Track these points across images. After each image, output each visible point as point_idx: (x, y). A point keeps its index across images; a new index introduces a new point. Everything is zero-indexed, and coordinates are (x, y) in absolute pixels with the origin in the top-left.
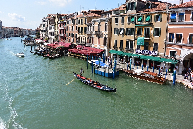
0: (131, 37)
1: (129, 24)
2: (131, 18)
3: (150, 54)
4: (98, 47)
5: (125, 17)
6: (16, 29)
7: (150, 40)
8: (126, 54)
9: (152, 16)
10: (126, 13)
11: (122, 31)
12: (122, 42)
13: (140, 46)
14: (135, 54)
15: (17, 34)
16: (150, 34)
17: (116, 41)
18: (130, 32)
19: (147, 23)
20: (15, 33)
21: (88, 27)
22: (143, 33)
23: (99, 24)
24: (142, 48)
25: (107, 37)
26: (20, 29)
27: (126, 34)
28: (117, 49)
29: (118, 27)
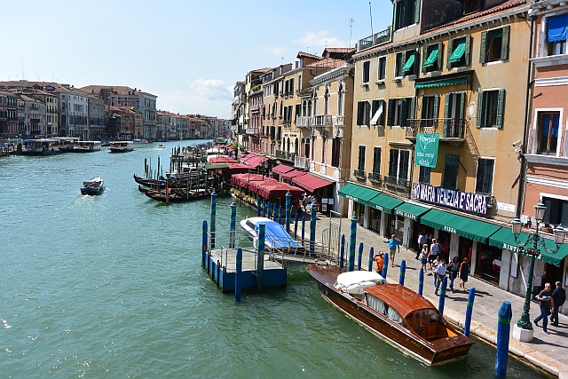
1: (399, 82)
2: (404, 58)
3: (461, 207)
4: (322, 173)
5: (388, 56)
7: (464, 144)
8: (384, 200)
9: (472, 39)
10: (392, 42)
11: (380, 111)
12: (377, 152)
13: (429, 169)
14: (410, 201)
15: (197, 133)
16: (464, 120)
17: (362, 149)
18: (398, 112)
19: (455, 70)
20: (193, 130)
21: (305, 102)
22: (442, 116)
23: (327, 91)
24: (436, 179)
26: (208, 120)
27: (391, 124)
28: (364, 181)
29: (370, 98)
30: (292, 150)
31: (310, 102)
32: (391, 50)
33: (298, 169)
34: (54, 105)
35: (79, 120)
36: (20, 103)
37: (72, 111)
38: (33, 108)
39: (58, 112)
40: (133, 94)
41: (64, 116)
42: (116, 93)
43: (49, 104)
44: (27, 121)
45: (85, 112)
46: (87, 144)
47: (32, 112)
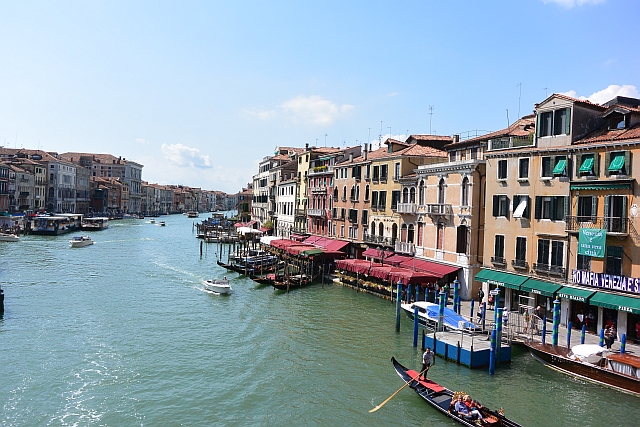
0: (558, 228)
1: (547, 183)
2: (552, 163)
3: (629, 290)
4: (438, 257)
5: (531, 159)
6: (179, 191)
7: (627, 238)
8: (540, 285)
9: (631, 154)
10: (536, 147)
11: (523, 205)
12: (521, 242)
13: (590, 258)
14: (568, 286)
15: (181, 206)
16: (627, 219)
17: (500, 240)
18: (551, 208)
19: (614, 177)
20: (177, 203)
21: (406, 190)
22: (601, 214)
23: (442, 181)
24: (597, 267)
25: (468, 223)
26: (191, 191)
27: (538, 217)
28: (504, 267)
29: (510, 192)
30: (388, 234)
31: (413, 190)
32: (536, 154)
33: (400, 254)
34: (41, 176)
35: (67, 193)
36: (12, 174)
37: (61, 182)
38: (23, 180)
39: (46, 184)
40: (119, 162)
41: (52, 189)
42: (99, 161)
43: (38, 175)
44: (17, 195)
45: (72, 185)
46: (97, 221)
47: (22, 184)
